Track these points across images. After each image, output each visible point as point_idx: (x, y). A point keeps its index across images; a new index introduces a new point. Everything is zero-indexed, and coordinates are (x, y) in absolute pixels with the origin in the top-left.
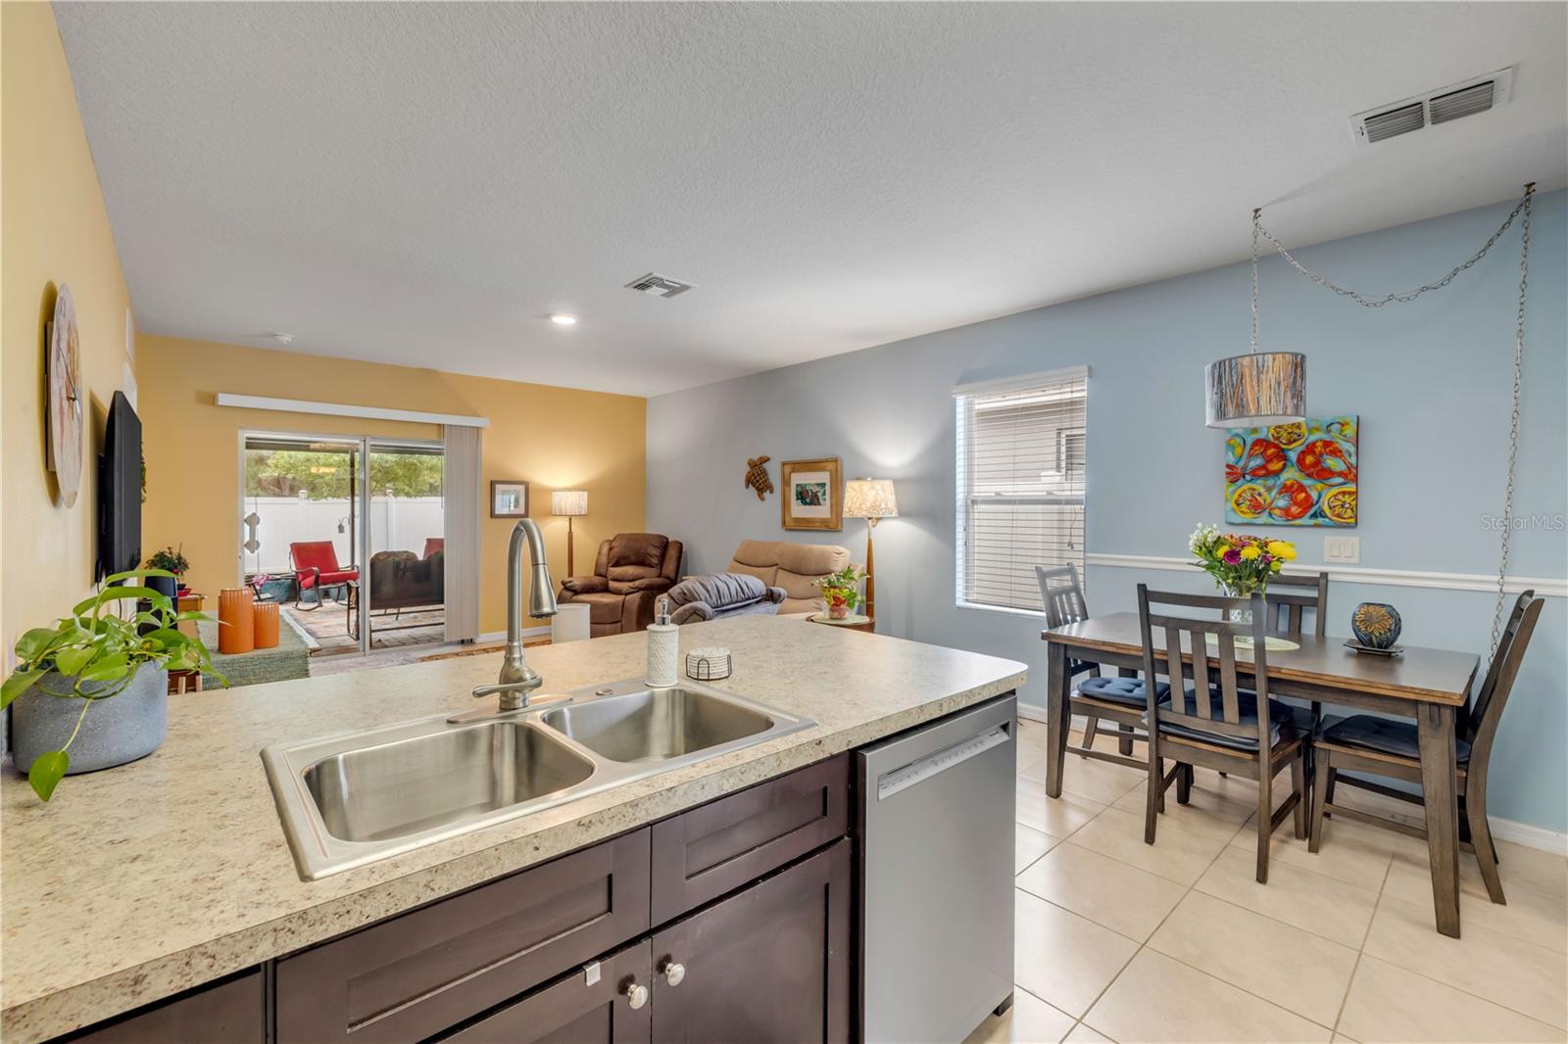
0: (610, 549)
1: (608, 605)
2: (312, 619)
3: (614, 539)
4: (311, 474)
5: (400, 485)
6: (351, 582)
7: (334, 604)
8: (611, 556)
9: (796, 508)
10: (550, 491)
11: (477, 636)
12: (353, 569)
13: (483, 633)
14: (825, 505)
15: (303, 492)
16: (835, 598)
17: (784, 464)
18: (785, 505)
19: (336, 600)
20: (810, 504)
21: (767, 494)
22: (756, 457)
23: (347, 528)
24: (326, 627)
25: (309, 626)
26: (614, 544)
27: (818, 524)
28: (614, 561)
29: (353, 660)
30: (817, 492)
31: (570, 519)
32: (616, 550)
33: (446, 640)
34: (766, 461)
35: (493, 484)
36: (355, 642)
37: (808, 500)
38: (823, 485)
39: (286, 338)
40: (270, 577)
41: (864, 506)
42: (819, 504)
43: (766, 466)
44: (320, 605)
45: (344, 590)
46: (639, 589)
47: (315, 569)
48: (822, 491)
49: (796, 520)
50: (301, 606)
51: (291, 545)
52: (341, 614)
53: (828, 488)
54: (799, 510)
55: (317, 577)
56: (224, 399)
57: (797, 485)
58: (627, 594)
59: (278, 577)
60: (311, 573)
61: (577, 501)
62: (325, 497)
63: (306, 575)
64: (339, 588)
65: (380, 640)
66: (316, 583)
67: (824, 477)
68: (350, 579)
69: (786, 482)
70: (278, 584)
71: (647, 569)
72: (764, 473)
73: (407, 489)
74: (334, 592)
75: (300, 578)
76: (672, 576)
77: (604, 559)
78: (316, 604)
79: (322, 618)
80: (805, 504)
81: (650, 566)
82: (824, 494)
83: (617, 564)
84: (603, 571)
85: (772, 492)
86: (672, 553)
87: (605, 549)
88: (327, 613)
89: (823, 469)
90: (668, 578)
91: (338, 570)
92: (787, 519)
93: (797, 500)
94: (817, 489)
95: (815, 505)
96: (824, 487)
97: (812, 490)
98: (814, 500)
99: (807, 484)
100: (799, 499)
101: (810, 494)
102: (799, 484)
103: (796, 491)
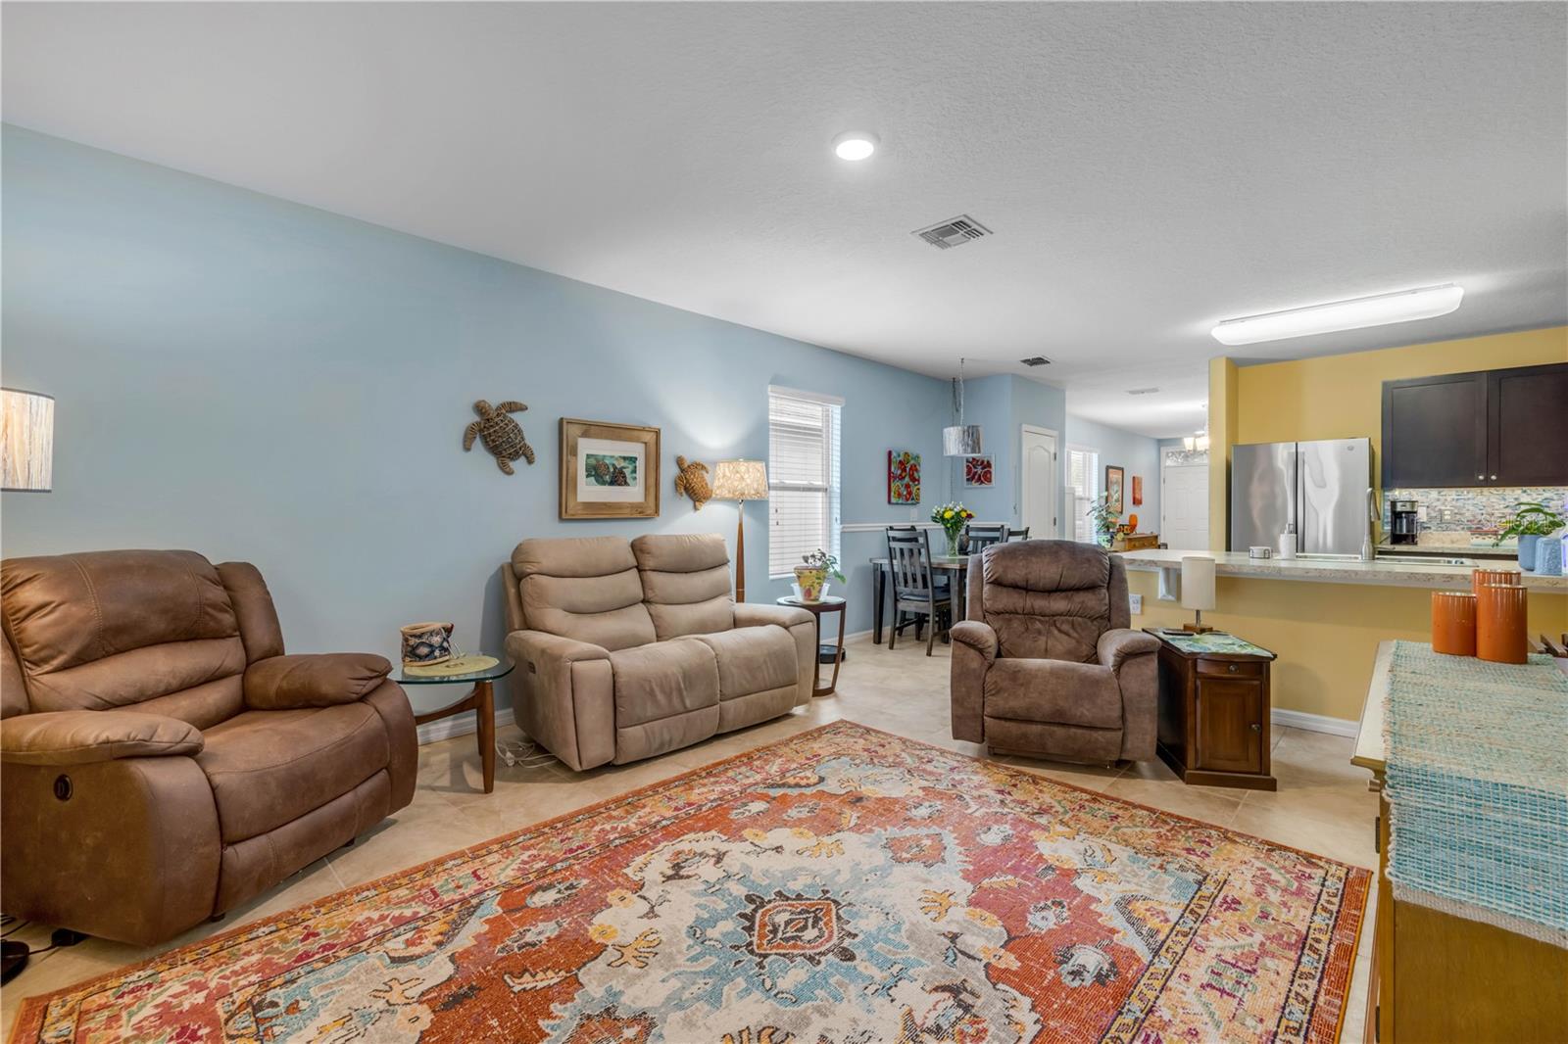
9: (587, 487)
14: (635, 485)
17: (560, 422)
18: (565, 483)
20: (612, 483)
21: (519, 465)
22: (494, 401)
30: (624, 468)
34: (518, 410)
37: (607, 478)
38: (633, 460)
42: (625, 484)
43: (517, 417)
48: (631, 467)
49: (589, 506)
53: (640, 464)
54: (589, 491)
57: (588, 456)
58: (362, 698)
67: (636, 450)
69: (564, 450)
72: (512, 428)
80: (604, 483)
82: (634, 471)
85: (530, 461)
89: (638, 440)
92: (569, 503)
93: (587, 476)
94: (623, 464)
95: (619, 485)
96: (635, 462)
97: (613, 465)
98: (618, 478)
99: (604, 456)
100: (592, 476)
101: (612, 470)
102: (592, 455)
103: (587, 465)
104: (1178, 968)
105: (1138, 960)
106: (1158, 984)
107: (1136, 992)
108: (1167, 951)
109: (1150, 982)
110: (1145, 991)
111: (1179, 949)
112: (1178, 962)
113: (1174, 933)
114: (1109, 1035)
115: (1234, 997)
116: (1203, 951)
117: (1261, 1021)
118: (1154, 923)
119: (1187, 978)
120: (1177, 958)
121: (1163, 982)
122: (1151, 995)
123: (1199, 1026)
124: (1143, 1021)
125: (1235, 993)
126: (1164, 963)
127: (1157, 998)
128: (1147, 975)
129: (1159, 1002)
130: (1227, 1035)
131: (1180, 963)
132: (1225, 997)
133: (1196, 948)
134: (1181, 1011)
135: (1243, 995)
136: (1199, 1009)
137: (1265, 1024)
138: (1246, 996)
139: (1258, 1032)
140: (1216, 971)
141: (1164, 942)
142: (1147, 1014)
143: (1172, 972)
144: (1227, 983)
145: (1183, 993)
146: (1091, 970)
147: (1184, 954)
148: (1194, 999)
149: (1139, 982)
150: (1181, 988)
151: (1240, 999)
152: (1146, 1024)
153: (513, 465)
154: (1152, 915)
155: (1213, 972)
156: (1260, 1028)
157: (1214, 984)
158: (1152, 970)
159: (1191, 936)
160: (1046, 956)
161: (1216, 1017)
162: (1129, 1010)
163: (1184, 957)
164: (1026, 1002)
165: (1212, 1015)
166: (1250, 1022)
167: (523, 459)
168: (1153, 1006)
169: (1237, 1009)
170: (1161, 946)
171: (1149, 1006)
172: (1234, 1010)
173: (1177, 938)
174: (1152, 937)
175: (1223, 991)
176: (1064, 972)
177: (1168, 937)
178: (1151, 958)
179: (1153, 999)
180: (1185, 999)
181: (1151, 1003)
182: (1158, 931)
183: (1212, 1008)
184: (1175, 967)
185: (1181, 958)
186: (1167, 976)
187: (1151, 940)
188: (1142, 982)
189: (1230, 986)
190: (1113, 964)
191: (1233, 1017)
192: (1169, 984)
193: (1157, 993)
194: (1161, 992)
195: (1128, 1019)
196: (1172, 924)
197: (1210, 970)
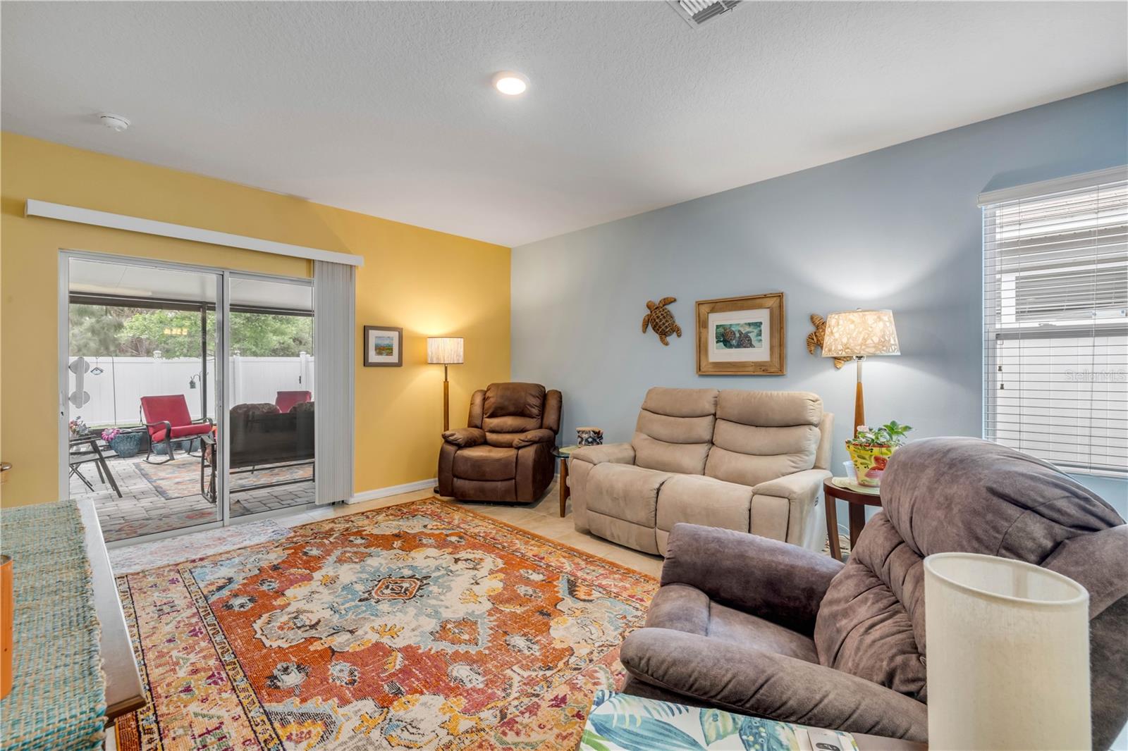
0: (485, 399)
1: (498, 460)
2: (162, 474)
3: (488, 390)
4: (163, 334)
5: (246, 345)
6: (205, 437)
7: (186, 455)
8: (486, 406)
9: (716, 351)
10: (424, 339)
11: (351, 496)
12: (205, 421)
13: (356, 492)
14: (761, 346)
15: (157, 353)
16: (877, 459)
17: (699, 304)
18: (701, 348)
19: (189, 451)
20: (738, 346)
21: (672, 339)
22: (657, 299)
23: (199, 384)
24: (177, 483)
25: (159, 482)
26: (488, 394)
27: (751, 369)
28: (490, 411)
29: (210, 533)
30: (749, 332)
31: (446, 368)
32: (492, 400)
33: (317, 503)
34: (672, 302)
35: (366, 329)
36: (209, 505)
37: (734, 342)
38: (759, 325)
39: (119, 123)
40: (121, 431)
41: (869, 341)
42: (751, 346)
43: (670, 307)
44: (172, 459)
45: (197, 443)
46: (532, 443)
47: (167, 422)
48: (756, 331)
49: (717, 365)
50: (153, 458)
51: (142, 399)
52: (194, 467)
53: (765, 327)
54: (718, 354)
55: (169, 431)
56: (35, 207)
57: (718, 326)
58: (518, 448)
59: (130, 430)
60: (162, 426)
61: (452, 349)
62: (177, 356)
63: (157, 430)
64: (192, 441)
65: (238, 501)
66: (168, 436)
67: (762, 316)
68: (202, 433)
69: (702, 324)
70: (128, 437)
71: (528, 420)
72: (669, 316)
73: (254, 349)
74: (186, 444)
75: (151, 431)
76: (555, 427)
77: (477, 410)
78: (167, 457)
79: (173, 473)
80: (731, 346)
81: (531, 416)
82: (760, 334)
83: (492, 416)
84: (478, 423)
85: (679, 336)
86: (552, 402)
87: (478, 400)
88: (179, 466)
89: (760, 307)
90: (551, 429)
91: (190, 423)
92: (703, 364)
93: (717, 342)
94: (748, 329)
95: (745, 347)
96: (760, 326)
97: (739, 331)
98: (744, 341)
99: (731, 325)
100: (721, 341)
101: (738, 335)
102: (721, 326)
103: (716, 333)
104: (245, 718)
105: (270, 701)
106: (245, 702)
107: (250, 689)
108: (263, 721)
109: (250, 699)
110: (247, 693)
111: (259, 729)
112: (250, 721)
113: (274, 735)
114: (239, 667)
115: (200, 736)
116: (244, 743)
117: (174, 739)
118: (293, 728)
119: (235, 719)
120: (252, 723)
121: (244, 705)
122: (242, 695)
123: (205, 705)
124: (232, 683)
125: (200, 739)
126: (256, 713)
127: (238, 697)
128: (256, 700)
129: (235, 696)
130: (187, 715)
131: (247, 722)
132: (205, 731)
133: (250, 740)
134: (220, 703)
135: (196, 743)
136: (212, 712)
137: (171, 739)
138: (193, 743)
139: (172, 732)
140: (224, 739)
141: (272, 724)
142: (233, 686)
143: (246, 714)
144: (211, 739)
145: (228, 711)
146: (282, 677)
147: (253, 729)
148: (220, 713)
149: (255, 694)
150: (233, 712)
151: (195, 738)
152: (229, 683)
153: (668, 339)
154: (302, 733)
155: (225, 737)
156: (172, 734)
157: (217, 731)
158: (257, 704)
159: (263, 745)
160: (309, 661)
161: (200, 717)
162: (243, 680)
163: (250, 729)
164: (285, 646)
165: (204, 716)
166: (181, 732)
167: (675, 334)
168: (235, 692)
169: (193, 731)
170: (269, 720)
171: (237, 689)
172: (193, 729)
173: (268, 735)
174: (281, 719)
175: (208, 732)
176: (290, 665)
177: (274, 729)
178: (266, 709)
179: (239, 694)
180: (224, 709)
181: (238, 692)
182: (283, 725)
183: (206, 719)
184: (248, 718)
185: (251, 726)
186: (246, 709)
187: (279, 717)
188: (253, 695)
189: (208, 740)
190: (278, 687)
191: (191, 725)
192: (240, 707)
193: (241, 698)
194: (239, 700)
195: (238, 678)
196: (284, 739)
197: (228, 736)
